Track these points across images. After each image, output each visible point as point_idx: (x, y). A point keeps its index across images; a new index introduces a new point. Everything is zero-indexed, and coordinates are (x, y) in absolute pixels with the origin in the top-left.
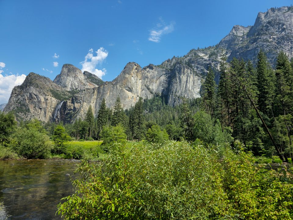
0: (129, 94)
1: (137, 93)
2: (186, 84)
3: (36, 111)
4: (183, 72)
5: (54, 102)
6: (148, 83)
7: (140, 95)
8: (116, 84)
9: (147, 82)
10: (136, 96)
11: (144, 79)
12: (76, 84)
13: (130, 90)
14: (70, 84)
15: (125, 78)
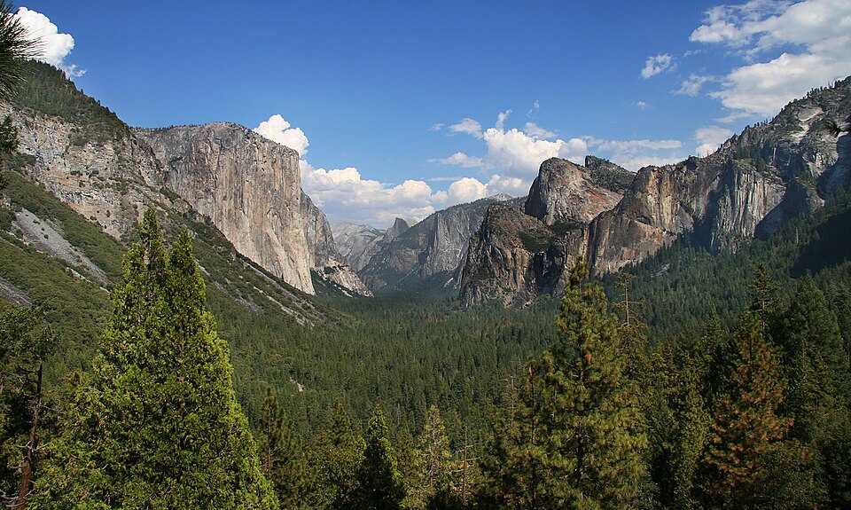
0: (647, 228)
1: (662, 224)
2: (746, 207)
3: (503, 274)
4: (739, 184)
5: (526, 258)
6: (688, 197)
7: (670, 227)
8: (621, 213)
9: (685, 195)
10: (661, 231)
11: (680, 191)
12: (565, 205)
13: (648, 221)
14: (553, 206)
15: (634, 199)
